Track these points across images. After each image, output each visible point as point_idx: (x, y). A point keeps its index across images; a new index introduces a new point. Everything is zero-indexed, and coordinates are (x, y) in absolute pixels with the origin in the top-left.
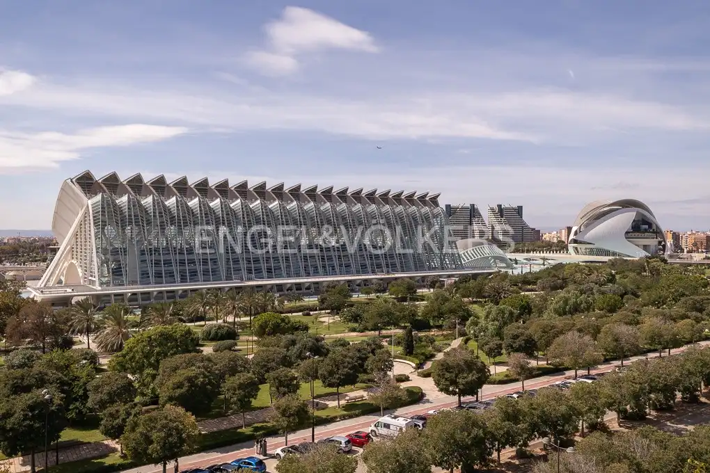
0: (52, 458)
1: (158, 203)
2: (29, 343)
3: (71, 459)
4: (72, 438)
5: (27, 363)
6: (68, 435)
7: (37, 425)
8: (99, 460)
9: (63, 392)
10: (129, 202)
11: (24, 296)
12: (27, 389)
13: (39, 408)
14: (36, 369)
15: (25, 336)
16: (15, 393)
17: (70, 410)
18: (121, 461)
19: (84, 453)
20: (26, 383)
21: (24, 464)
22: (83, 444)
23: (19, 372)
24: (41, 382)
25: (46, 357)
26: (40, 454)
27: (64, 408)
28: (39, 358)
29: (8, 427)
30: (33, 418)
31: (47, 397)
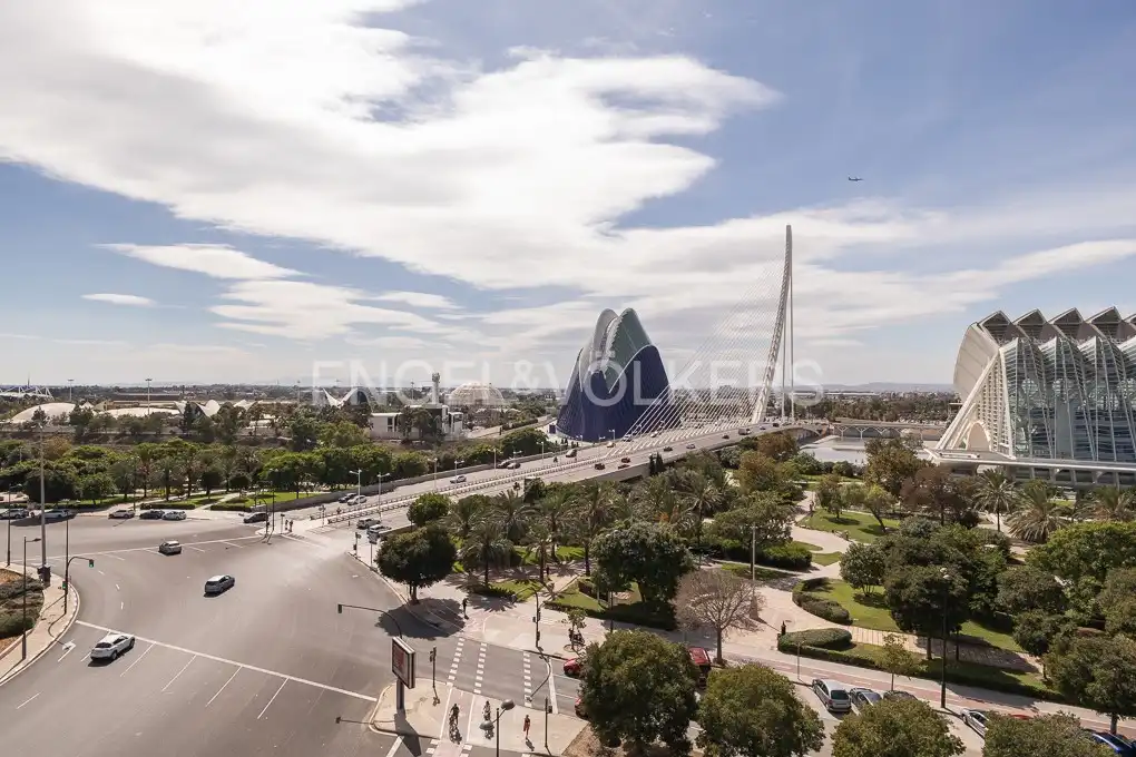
0: (952, 649)
2: (925, 511)
3: (975, 660)
4: (977, 635)
5: (924, 533)
6: (970, 629)
7: (935, 606)
8: (1012, 675)
9: (965, 576)
11: (921, 457)
12: (924, 562)
13: (937, 587)
14: (934, 542)
15: (921, 501)
16: (910, 563)
17: (972, 600)
18: (1043, 687)
19: (991, 659)
20: (922, 554)
21: (919, 645)
22: (989, 646)
23: (915, 541)
24: (940, 559)
25: (945, 531)
26: (938, 641)
27: (967, 596)
28: (936, 530)
29: (903, 598)
30: (929, 596)
31: (946, 577)
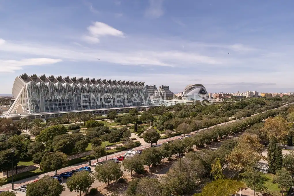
0: (15, 172)
1: (51, 85)
2: (4, 133)
3: (22, 172)
4: (22, 165)
5: (4, 140)
6: (20, 164)
7: (9, 161)
8: (32, 172)
9: (18, 149)
10: (41, 84)
12: (5, 149)
13: (10, 156)
14: (7, 142)
15: (2, 131)
17: (21, 155)
18: (40, 171)
19: (26, 170)
20: (4, 147)
21: (4, 175)
22: (26, 166)
23: (1, 143)
24: (10, 146)
25: (12, 138)
26: (10, 171)
27: (19, 155)
28: (8, 138)
30: (7, 159)
31: (12, 151)
